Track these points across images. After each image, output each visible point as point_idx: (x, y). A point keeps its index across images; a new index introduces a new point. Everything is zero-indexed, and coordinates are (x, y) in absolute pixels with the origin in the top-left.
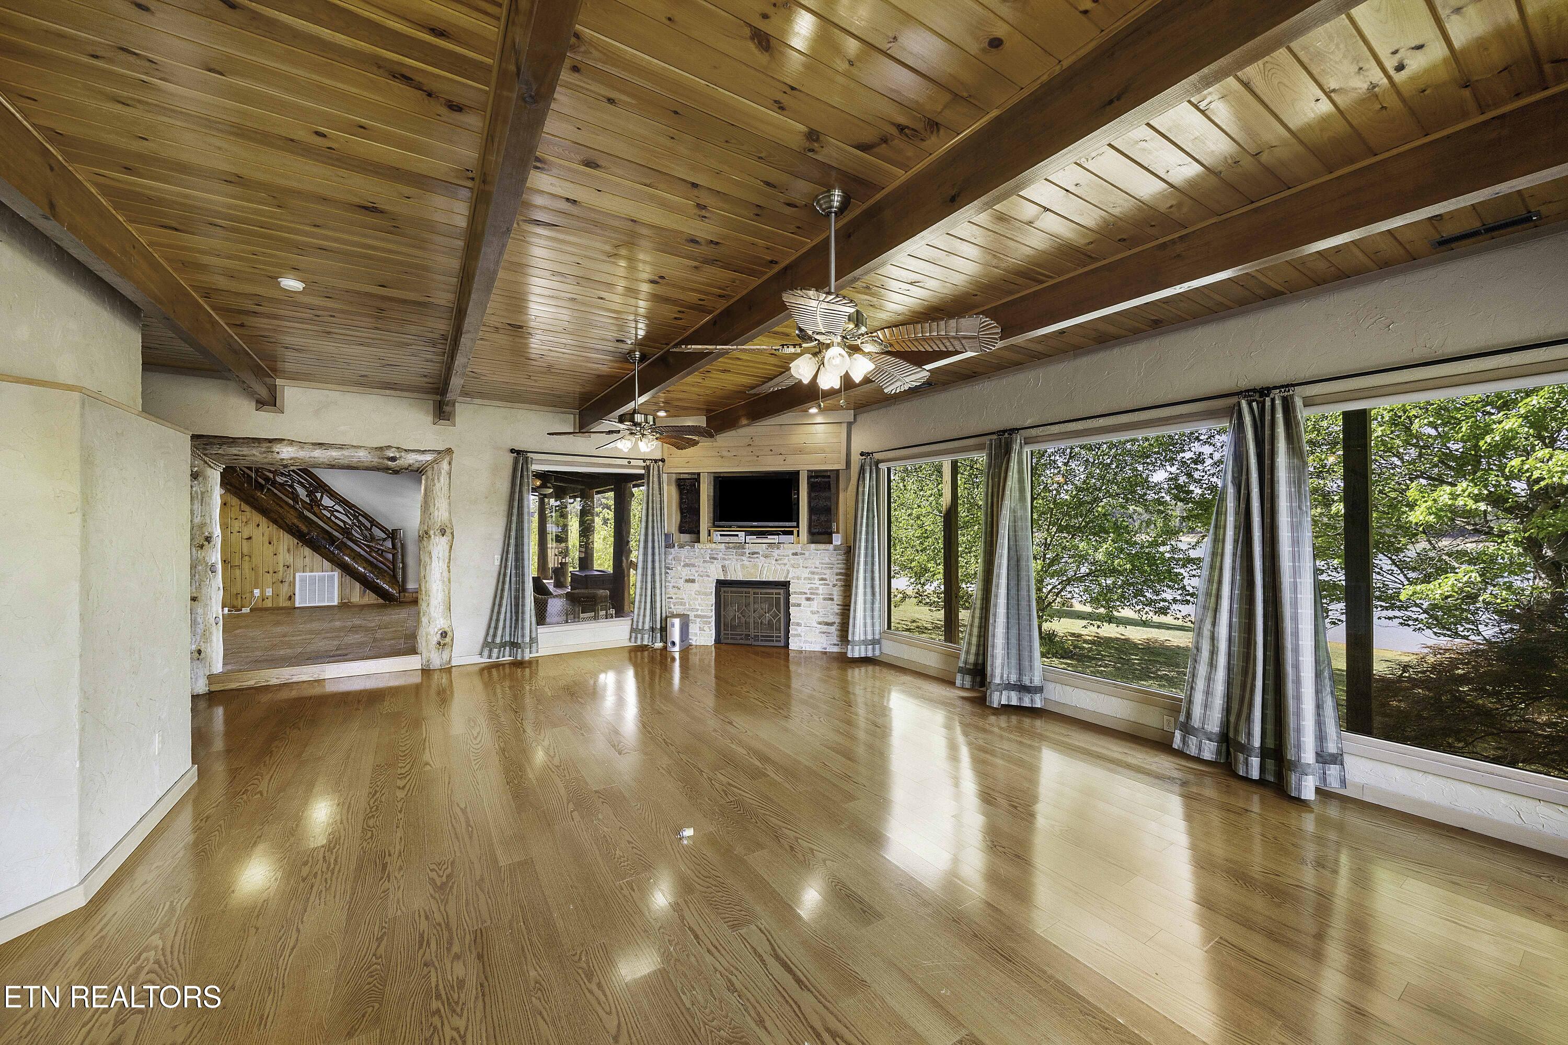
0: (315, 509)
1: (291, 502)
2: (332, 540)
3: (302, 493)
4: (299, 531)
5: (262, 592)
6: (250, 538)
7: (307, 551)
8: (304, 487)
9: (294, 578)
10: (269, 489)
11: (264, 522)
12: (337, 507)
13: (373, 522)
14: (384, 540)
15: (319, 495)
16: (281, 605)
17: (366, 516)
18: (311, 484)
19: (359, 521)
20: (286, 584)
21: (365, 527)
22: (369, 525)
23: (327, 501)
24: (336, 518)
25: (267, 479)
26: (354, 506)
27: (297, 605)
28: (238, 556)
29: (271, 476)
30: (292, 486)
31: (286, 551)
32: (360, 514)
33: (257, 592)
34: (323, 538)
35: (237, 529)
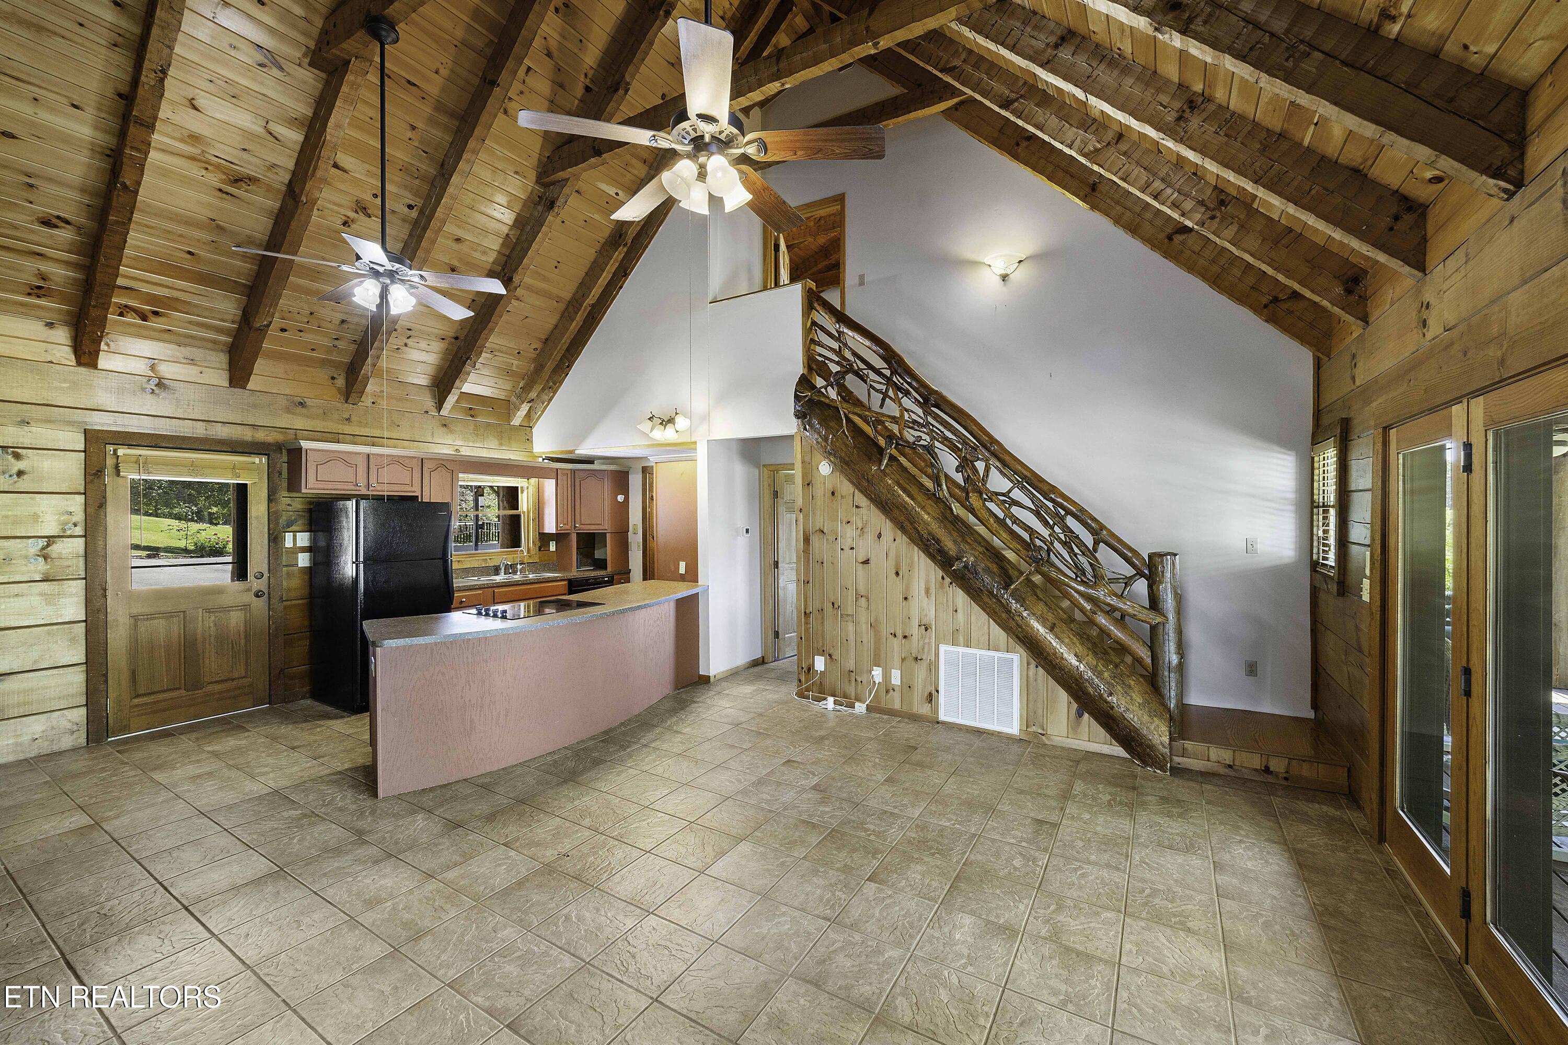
0: (974, 499)
1: (929, 484)
2: (1006, 573)
3: (949, 462)
4: (941, 551)
5: (886, 676)
6: (866, 562)
7: (960, 597)
8: (954, 449)
9: (937, 655)
10: (892, 458)
11: (887, 527)
12: (1017, 494)
13: (1098, 531)
14: (1128, 581)
15: (980, 466)
16: (915, 710)
17: (1082, 516)
18: (965, 442)
19: (1067, 529)
20: (924, 664)
21: (1081, 544)
22: (1088, 540)
23: (998, 482)
24: (1016, 520)
25: (890, 437)
26: (1053, 489)
27: (942, 717)
28: (851, 594)
29: (895, 428)
30: (929, 449)
31: (923, 592)
32: (1068, 512)
33: (877, 673)
34: (987, 570)
35: (849, 542)
